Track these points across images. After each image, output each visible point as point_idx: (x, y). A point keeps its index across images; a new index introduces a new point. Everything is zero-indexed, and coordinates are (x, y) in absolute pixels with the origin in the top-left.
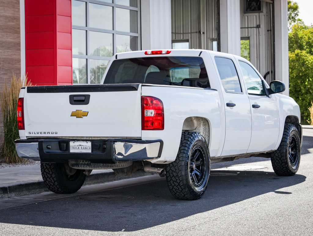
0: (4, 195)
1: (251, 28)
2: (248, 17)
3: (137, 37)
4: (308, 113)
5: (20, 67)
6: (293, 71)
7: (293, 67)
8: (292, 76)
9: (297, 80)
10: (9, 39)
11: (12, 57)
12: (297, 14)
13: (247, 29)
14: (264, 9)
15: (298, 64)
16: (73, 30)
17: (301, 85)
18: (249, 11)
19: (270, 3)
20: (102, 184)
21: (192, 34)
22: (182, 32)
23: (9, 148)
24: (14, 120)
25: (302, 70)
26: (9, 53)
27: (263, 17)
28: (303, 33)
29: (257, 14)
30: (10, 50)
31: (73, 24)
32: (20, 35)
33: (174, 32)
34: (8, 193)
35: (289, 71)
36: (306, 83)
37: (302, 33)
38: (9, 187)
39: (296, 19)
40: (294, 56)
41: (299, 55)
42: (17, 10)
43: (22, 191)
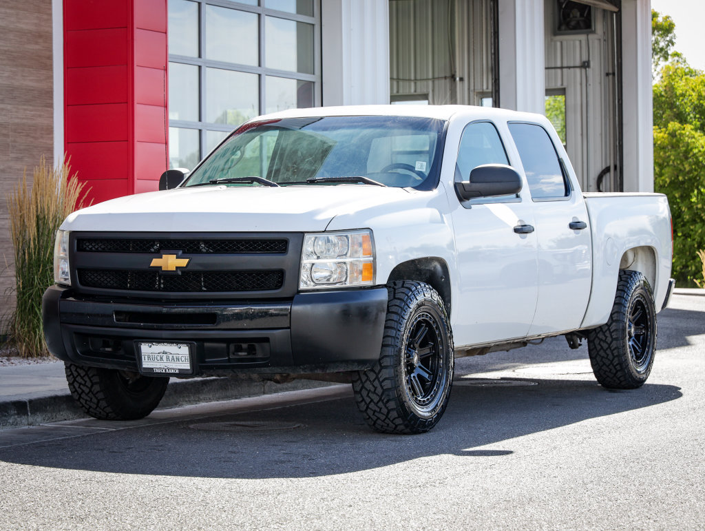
0: (19, 419)
1: (569, 68)
2: (561, 43)
3: (314, 82)
4: (696, 267)
5: (53, 144)
6: (663, 171)
7: (664, 161)
8: (661, 182)
9: (672, 192)
10: (29, 81)
11: (34, 122)
12: (671, 42)
13: (559, 71)
14: (599, 26)
15: (674, 156)
16: (170, 65)
17: (682, 202)
18: (565, 30)
19: (612, 13)
20: (237, 400)
21: (436, 82)
22: (413, 78)
23: (26, 323)
24: (39, 259)
25: (685, 169)
26: (28, 112)
27: (597, 43)
28: (687, 84)
29: (583, 37)
30: (31, 105)
31: (170, 51)
32: (53, 73)
33: (395, 77)
34: (28, 415)
35: (654, 169)
36: (694, 200)
37: (684, 84)
38: (31, 401)
39: (670, 52)
40: (666, 135)
41: (677, 133)
42: (45, 17)
43: (59, 411)
